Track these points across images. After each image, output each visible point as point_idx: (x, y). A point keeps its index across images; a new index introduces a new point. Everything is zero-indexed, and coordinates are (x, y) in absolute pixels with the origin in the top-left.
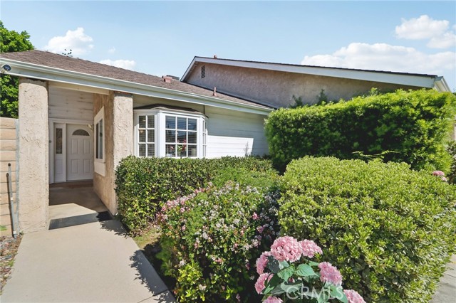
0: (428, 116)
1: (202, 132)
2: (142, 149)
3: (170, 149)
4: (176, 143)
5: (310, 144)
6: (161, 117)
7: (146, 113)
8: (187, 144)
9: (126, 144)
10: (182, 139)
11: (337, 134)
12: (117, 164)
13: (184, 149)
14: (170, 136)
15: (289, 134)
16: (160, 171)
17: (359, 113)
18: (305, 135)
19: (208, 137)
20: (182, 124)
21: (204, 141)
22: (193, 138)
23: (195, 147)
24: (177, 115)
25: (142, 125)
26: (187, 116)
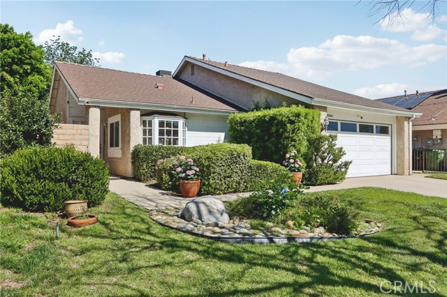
0: (292, 122)
1: (182, 129)
2: (145, 140)
3: (161, 140)
4: (165, 137)
5: (247, 137)
6: (156, 121)
7: (147, 118)
8: (172, 137)
9: (136, 137)
10: (169, 133)
11: (258, 131)
12: (132, 149)
13: (170, 141)
14: (161, 133)
15: (237, 130)
16: (156, 151)
17: (267, 119)
18: (245, 131)
19: (187, 132)
20: (169, 124)
21: (184, 135)
22: (176, 133)
23: (177, 139)
24: (165, 119)
25: (145, 125)
26: (172, 119)
